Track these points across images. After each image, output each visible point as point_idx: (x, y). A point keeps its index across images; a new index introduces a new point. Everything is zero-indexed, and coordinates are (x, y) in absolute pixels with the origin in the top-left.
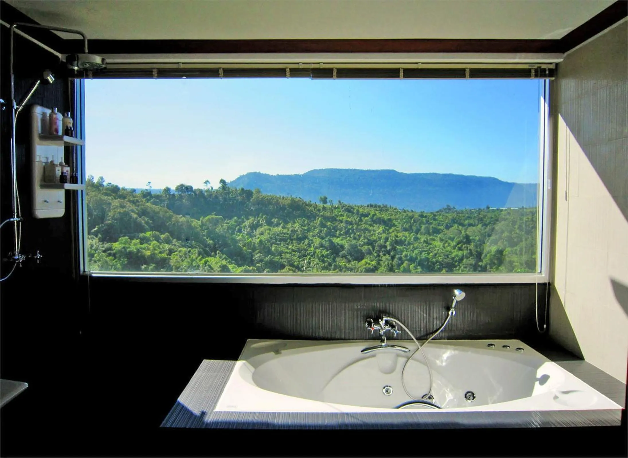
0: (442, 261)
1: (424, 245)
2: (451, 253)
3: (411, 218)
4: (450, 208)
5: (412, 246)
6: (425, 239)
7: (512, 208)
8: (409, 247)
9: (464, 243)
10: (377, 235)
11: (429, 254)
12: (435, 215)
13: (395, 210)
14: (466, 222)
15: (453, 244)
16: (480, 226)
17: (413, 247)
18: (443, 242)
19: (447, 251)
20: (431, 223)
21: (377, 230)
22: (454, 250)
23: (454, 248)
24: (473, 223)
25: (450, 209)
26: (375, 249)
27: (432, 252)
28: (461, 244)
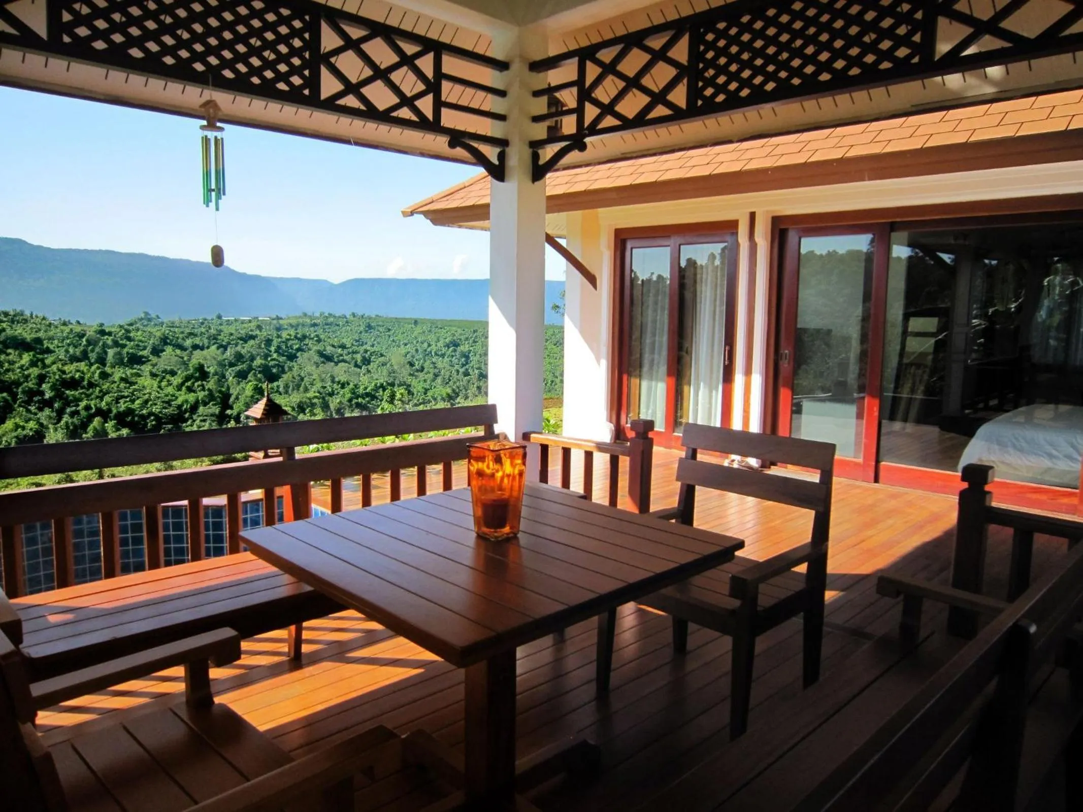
0: (160, 412)
1: (122, 385)
2: (174, 398)
3: (81, 336)
4: (149, 317)
5: (98, 389)
6: (124, 376)
7: (260, 319)
8: (91, 390)
9: (197, 380)
10: (19, 370)
11: (133, 401)
12: (128, 331)
13: (44, 322)
14: (188, 343)
15: (177, 380)
16: (214, 348)
17: (101, 391)
18: (158, 380)
19: (167, 396)
20: (124, 346)
21: (18, 360)
22: (179, 392)
23: (179, 388)
24: (201, 345)
25: (150, 320)
26: (18, 399)
27: (138, 398)
28: (192, 381)
